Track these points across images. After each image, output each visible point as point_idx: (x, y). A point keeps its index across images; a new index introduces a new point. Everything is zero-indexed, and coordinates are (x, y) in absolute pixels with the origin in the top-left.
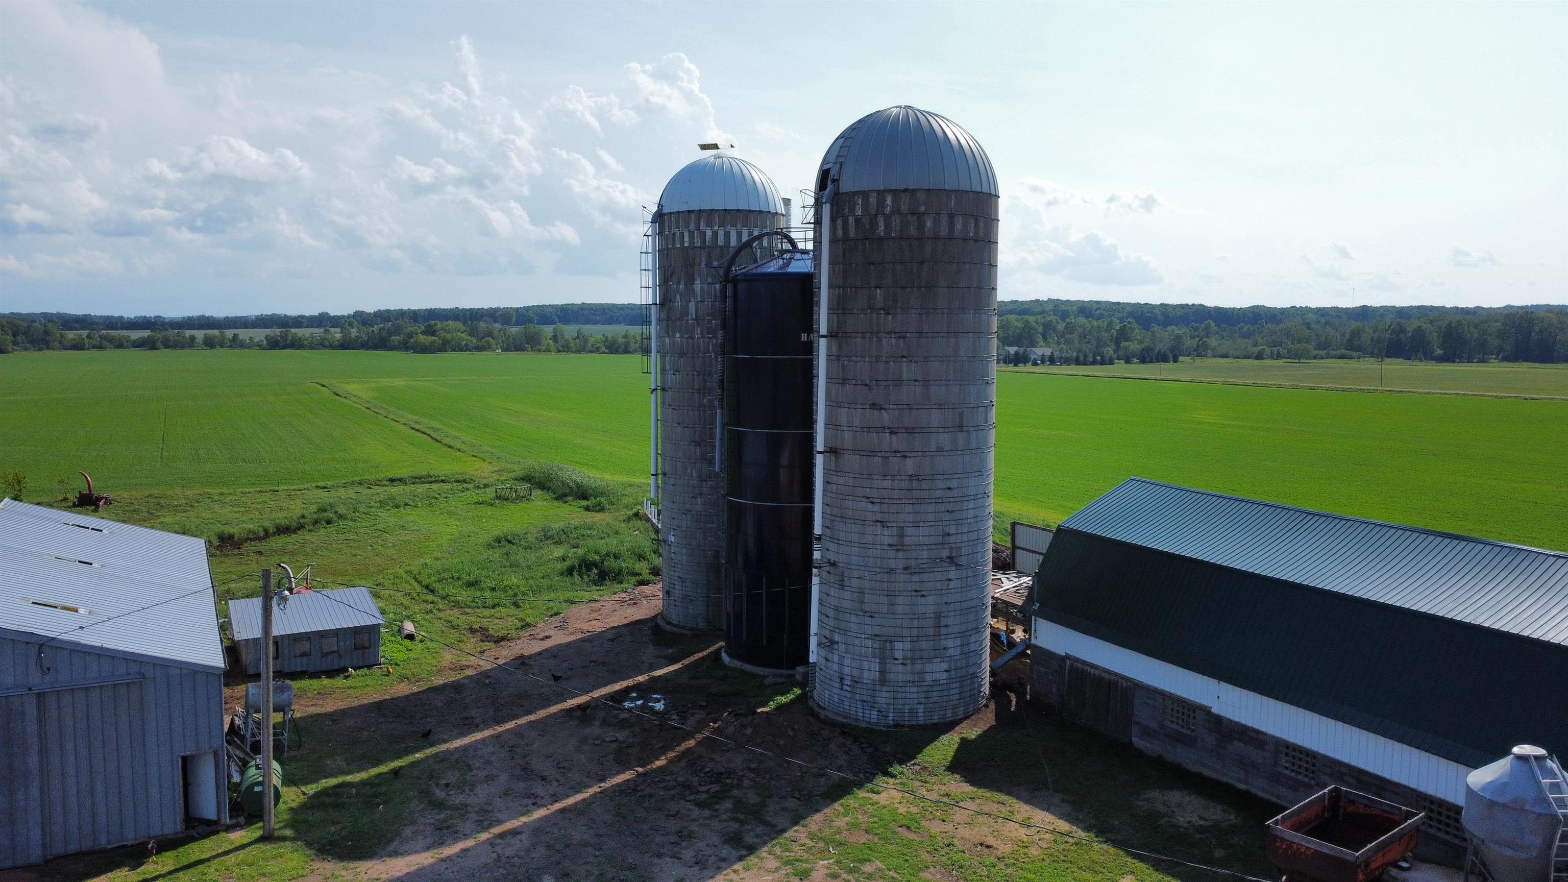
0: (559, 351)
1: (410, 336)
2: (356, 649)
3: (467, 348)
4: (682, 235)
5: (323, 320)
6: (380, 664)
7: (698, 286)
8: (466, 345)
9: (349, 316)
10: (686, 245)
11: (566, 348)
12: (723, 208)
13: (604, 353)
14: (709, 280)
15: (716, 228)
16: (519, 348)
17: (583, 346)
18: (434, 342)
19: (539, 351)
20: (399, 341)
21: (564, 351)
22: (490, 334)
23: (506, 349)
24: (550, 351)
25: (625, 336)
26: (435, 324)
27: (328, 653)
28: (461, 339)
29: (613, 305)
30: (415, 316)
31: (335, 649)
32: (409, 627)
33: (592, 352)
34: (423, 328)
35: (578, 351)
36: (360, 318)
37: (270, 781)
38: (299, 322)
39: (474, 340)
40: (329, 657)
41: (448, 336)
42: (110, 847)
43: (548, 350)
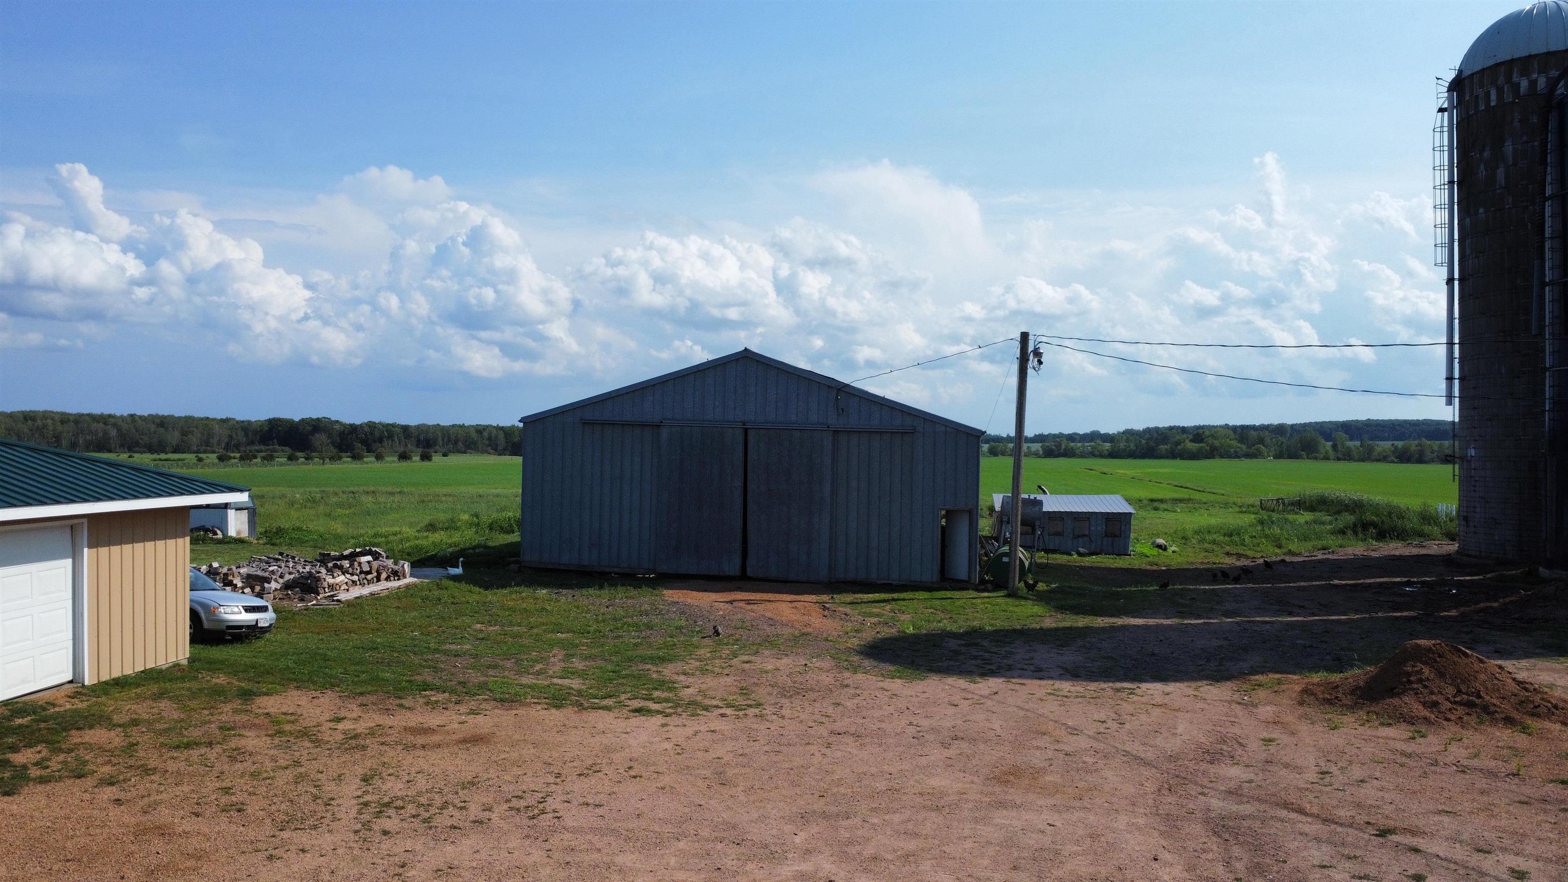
0: (1339, 459)
1: (1178, 443)
2: (1106, 536)
3: (1236, 456)
5: (1094, 436)
6: (1130, 555)
8: (1236, 452)
9: (1119, 433)
11: (1347, 456)
13: (1393, 462)
16: (1293, 455)
17: (1367, 456)
18: (1202, 447)
19: (1316, 458)
20: (1166, 449)
21: (1344, 459)
22: (1261, 441)
23: (1278, 456)
24: (1328, 459)
25: (1420, 445)
26: (1203, 432)
27: (1079, 536)
28: (1230, 446)
29: (1406, 422)
30: (1184, 430)
31: (1087, 533)
32: (1161, 541)
33: (1378, 460)
34: (1191, 437)
35: (1362, 460)
36: (1129, 433)
38: (1072, 437)
39: (1244, 447)
40: (1081, 540)
41: (1216, 443)
43: (1326, 458)
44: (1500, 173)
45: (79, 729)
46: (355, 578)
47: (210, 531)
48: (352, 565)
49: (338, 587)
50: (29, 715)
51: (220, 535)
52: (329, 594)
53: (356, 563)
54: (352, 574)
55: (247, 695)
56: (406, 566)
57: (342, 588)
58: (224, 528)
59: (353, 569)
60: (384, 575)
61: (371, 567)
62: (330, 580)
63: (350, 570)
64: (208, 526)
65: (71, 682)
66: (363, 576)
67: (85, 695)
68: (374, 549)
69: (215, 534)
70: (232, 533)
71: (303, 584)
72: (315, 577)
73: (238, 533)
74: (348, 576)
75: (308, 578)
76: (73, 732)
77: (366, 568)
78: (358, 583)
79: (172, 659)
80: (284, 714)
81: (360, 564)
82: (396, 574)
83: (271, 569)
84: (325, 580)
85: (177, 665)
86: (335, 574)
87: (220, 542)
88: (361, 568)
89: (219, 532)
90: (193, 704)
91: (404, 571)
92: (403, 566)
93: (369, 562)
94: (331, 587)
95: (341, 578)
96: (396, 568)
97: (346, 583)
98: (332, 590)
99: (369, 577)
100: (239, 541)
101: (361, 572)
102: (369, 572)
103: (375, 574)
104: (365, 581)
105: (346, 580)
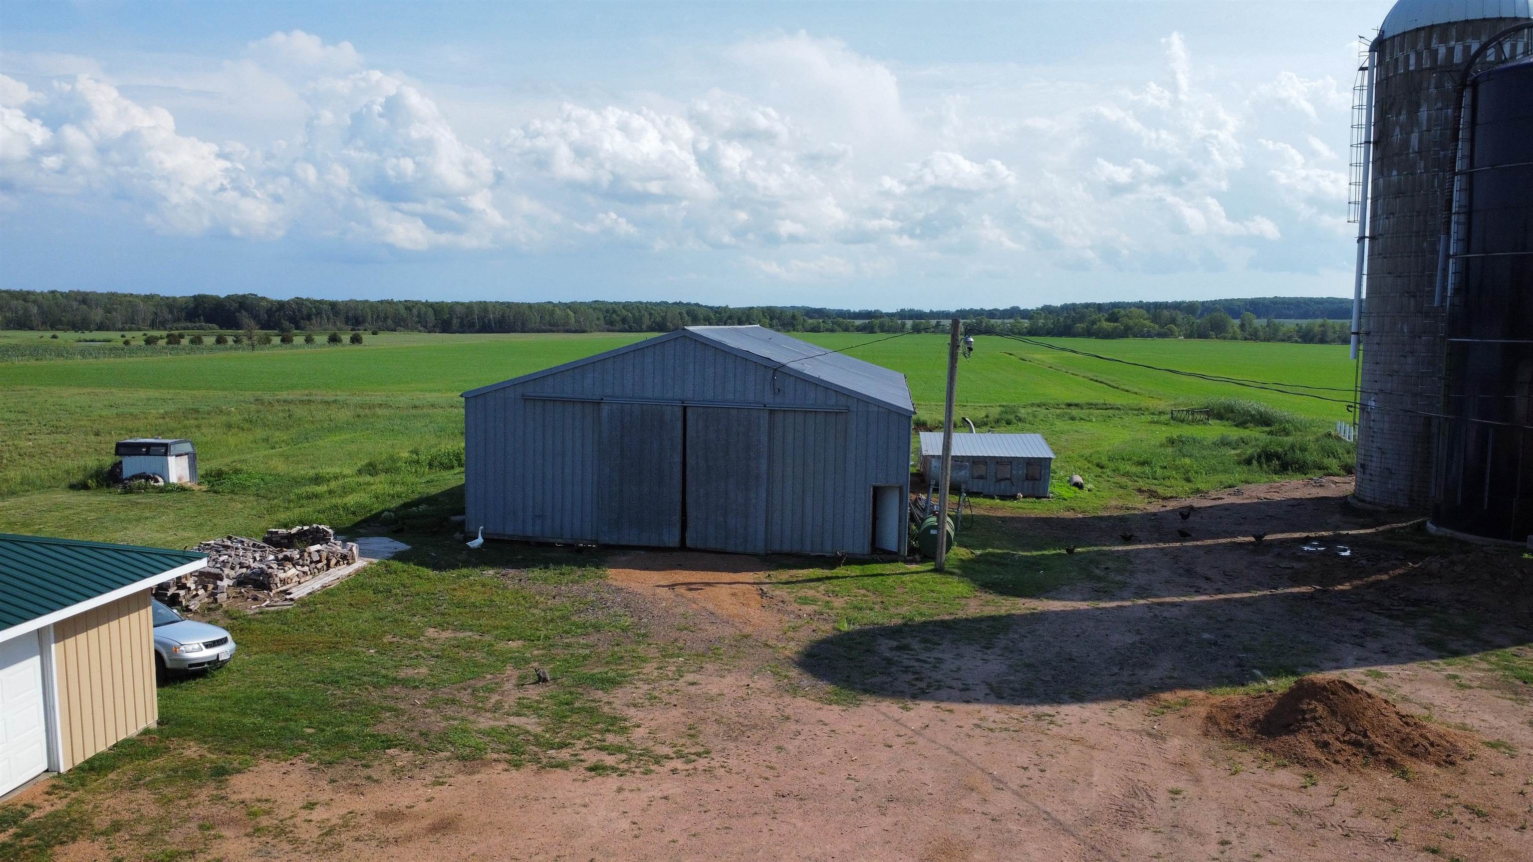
0: (1246, 339)
1: (1093, 323)
2: (1027, 479)
3: (1149, 335)
4: (1407, 58)
5: (1014, 313)
6: (1048, 498)
7: (1423, 114)
8: (1148, 332)
9: (1038, 309)
10: (1412, 68)
11: (1254, 336)
12: (1462, 18)
13: (1297, 342)
14: (1440, 105)
15: (1452, 43)
16: (1203, 335)
17: (1272, 336)
18: (1116, 328)
19: (1225, 338)
20: (1083, 328)
21: (1251, 339)
22: (1173, 321)
23: (1189, 336)
24: (1236, 339)
25: (1322, 325)
26: (1119, 312)
27: (1001, 480)
28: (1144, 326)
29: (1311, 299)
30: (1099, 307)
31: (1009, 476)
32: (1078, 478)
33: (1283, 340)
34: (1106, 316)
35: (1267, 340)
36: (1048, 310)
37: (943, 528)
38: (992, 314)
39: (1157, 327)
40: (1003, 483)
41: (1131, 323)
42: (813, 554)
43: (1234, 338)
44: (1415, 138)
45: (62, 843)
46: (306, 569)
47: (152, 479)
48: (302, 556)
49: (289, 581)
50: (10, 826)
51: (161, 483)
52: (281, 589)
53: (306, 554)
54: (303, 566)
55: (220, 773)
56: (354, 548)
57: (294, 581)
58: (165, 475)
59: (303, 560)
60: (333, 562)
61: (320, 556)
62: (282, 575)
63: (301, 562)
64: (149, 472)
65: (47, 771)
66: (313, 565)
67: (63, 788)
68: (321, 527)
69: (157, 481)
70: (173, 479)
71: (256, 580)
72: (267, 574)
73: (180, 479)
74: (299, 568)
75: (260, 575)
76: (57, 847)
77: (316, 558)
78: (309, 573)
79: (142, 726)
80: (259, 801)
81: (310, 554)
82: (345, 559)
83: (221, 559)
84: (276, 576)
85: (147, 732)
86: (286, 568)
87: (161, 490)
88: (311, 558)
89: (160, 479)
90: (169, 791)
91: (353, 553)
92: (351, 550)
93: (318, 551)
94: (284, 582)
95: (292, 572)
96: (345, 551)
97: (297, 575)
98: (284, 584)
99: (319, 565)
100: (182, 489)
101: (311, 562)
102: (320, 561)
103: (325, 562)
104: (316, 570)
105: (297, 572)
